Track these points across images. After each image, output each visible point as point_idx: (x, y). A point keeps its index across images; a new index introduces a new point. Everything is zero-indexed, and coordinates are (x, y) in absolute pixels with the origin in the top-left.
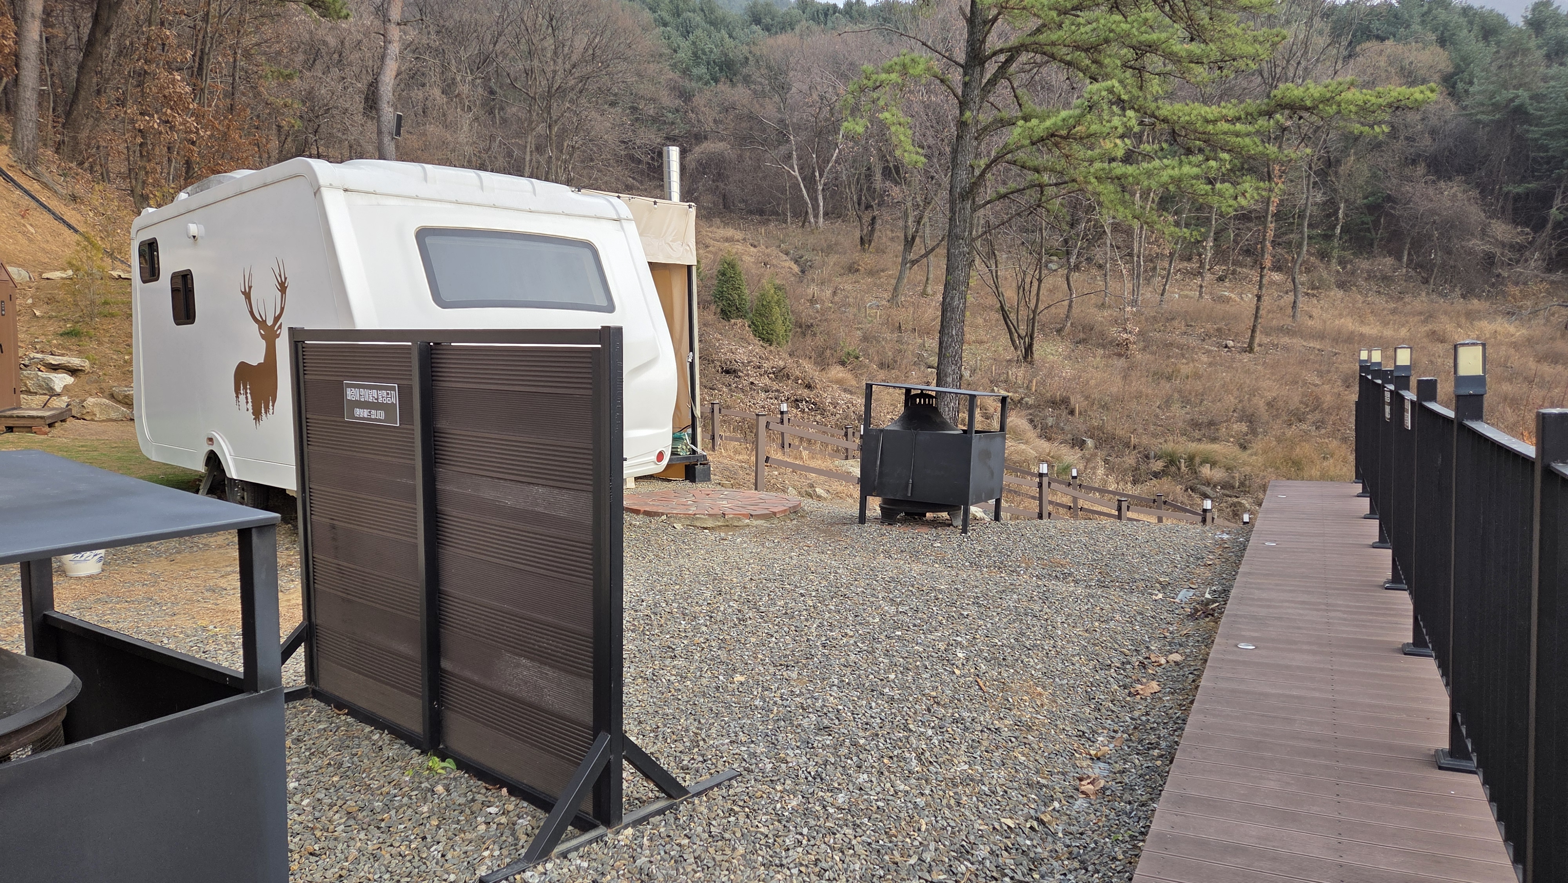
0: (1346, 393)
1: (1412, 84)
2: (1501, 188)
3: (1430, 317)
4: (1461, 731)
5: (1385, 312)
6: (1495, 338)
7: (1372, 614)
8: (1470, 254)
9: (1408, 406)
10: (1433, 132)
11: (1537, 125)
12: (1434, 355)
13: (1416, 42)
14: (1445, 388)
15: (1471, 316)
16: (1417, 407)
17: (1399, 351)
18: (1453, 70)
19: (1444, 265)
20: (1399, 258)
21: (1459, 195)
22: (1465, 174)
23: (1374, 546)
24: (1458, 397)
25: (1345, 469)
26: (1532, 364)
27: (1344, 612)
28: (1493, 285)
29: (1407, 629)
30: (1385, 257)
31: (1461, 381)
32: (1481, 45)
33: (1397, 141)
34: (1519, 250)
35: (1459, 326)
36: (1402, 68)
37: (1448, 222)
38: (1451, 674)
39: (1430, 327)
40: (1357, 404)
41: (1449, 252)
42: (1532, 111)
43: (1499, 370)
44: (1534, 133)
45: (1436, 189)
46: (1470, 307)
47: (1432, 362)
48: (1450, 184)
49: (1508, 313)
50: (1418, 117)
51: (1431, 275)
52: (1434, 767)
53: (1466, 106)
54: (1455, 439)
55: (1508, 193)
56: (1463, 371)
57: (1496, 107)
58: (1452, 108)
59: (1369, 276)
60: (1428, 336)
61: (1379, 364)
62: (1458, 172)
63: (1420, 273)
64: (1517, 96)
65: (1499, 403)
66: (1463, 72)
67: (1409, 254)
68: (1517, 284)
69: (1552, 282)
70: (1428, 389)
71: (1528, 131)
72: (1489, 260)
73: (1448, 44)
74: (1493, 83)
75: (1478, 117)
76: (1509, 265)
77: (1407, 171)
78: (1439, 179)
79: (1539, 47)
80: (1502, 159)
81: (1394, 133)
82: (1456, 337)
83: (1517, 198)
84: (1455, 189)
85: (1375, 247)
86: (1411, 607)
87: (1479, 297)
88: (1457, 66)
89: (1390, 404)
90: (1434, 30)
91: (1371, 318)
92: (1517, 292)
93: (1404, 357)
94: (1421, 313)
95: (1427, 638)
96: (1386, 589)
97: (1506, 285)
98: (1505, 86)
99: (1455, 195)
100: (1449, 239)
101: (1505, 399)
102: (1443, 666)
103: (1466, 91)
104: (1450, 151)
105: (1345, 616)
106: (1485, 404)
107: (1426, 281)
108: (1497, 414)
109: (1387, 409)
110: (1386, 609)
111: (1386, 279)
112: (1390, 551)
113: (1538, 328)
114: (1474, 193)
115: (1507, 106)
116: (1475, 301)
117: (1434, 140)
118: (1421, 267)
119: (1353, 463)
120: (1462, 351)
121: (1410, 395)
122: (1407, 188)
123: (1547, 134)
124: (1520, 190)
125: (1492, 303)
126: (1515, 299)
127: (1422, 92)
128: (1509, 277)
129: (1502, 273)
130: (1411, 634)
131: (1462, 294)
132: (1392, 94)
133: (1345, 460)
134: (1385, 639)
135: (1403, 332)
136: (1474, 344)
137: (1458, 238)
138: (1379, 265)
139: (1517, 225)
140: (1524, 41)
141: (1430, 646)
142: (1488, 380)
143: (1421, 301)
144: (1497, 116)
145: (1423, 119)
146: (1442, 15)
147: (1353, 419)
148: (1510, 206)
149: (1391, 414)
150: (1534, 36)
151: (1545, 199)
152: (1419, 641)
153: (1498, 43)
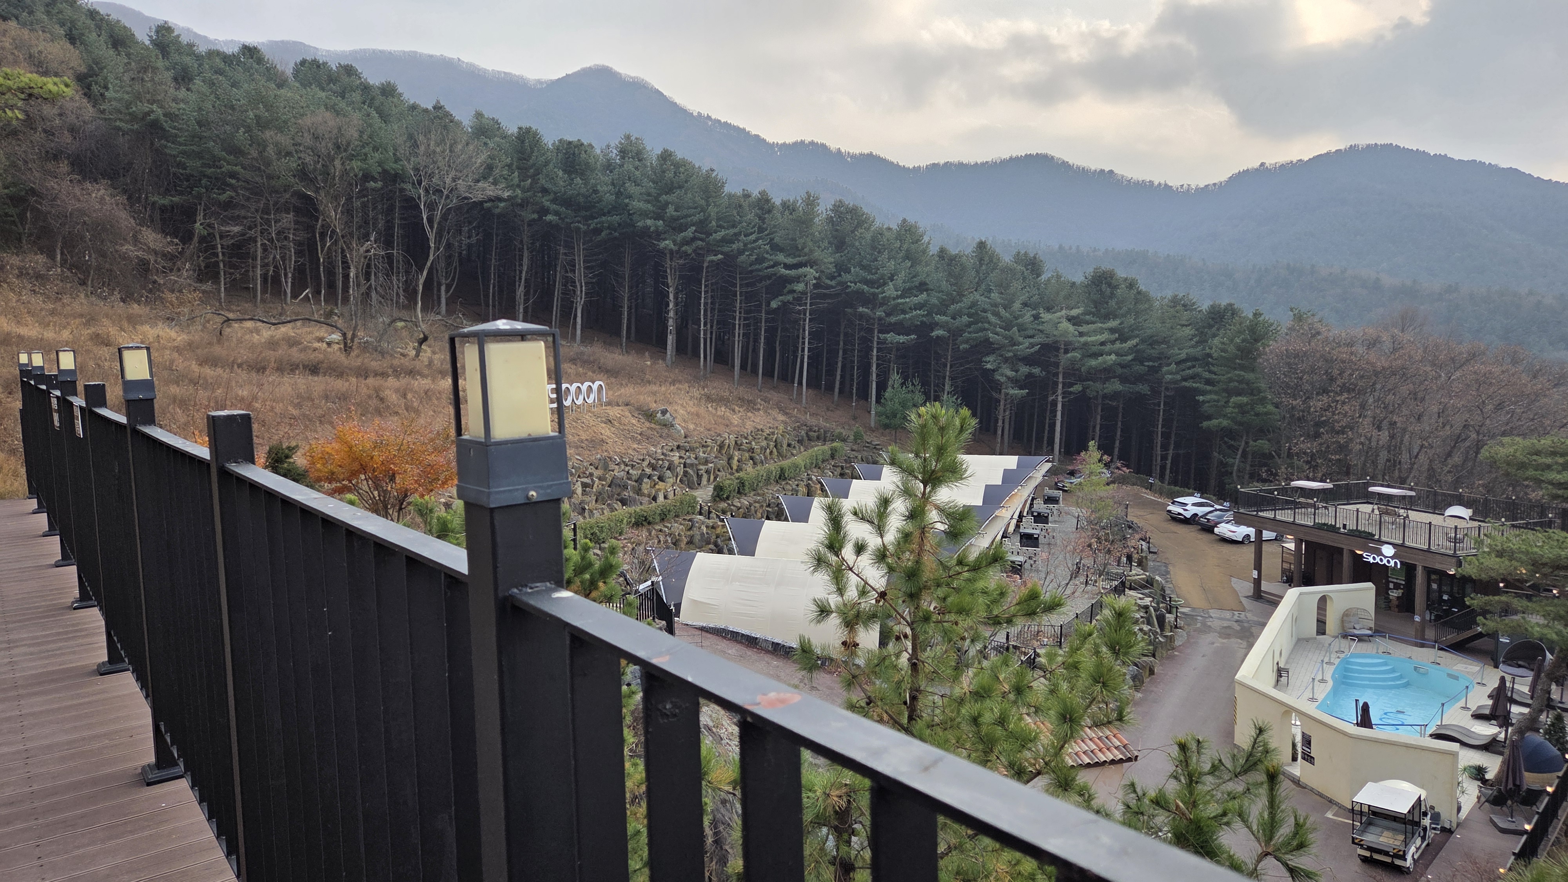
0: (9, 400)
1: (46, 74)
2: (147, 198)
3: (91, 320)
4: (165, 740)
5: (43, 313)
6: (159, 342)
7: (61, 640)
8: (124, 259)
9: (77, 413)
10: (73, 130)
11: (173, 143)
12: (100, 358)
13: (43, 31)
14: (114, 393)
15: (133, 320)
16: (88, 414)
17: (61, 354)
18: (86, 71)
19: (99, 268)
20: (52, 257)
21: (107, 198)
22: (111, 179)
23: (57, 565)
24: (128, 402)
25: (16, 484)
26: (195, 367)
27: (30, 645)
28: (150, 291)
29: (101, 648)
30: (36, 254)
31: (129, 386)
32: (111, 52)
33: (35, 133)
34: (171, 259)
35: (122, 329)
36: (31, 56)
37: (99, 224)
38: (150, 685)
39: (93, 329)
40: (21, 411)
41: (104, 256)
42: (168, 129)
43: (166, 373)
44: (172, 149)
45: (83, 189)
46: (131, 311)
47: (99, 365)
48: (97, 186)
49: (168, 319)
50: (56, 111)
51: (88, 276)
52: (142, 786)
53: (104, 110)
54: (129, 443)
55: (154, 203)
56: (130, 376)
57: (133, 117)
58: (89, 111)
59: (21, 273)
60: (91, 339)
61: (42, 368)
62: (104, 175)
63: (76, 274)
64: (153, 111)
65: (169, 405)
66: (97, 76)
67: (62, 254)
68: (173, 291)
69: (204, 292)
70: (96, 395)
71: (166, 147)
72: (144, 267)
73: (78, 43)
74: (128, 93)
75: (118, 123)
76: (164, 272)
77: (50, 166)
78: (84, 179)
79: (168, 69)
80: (144, 169)
81: (29, 121)
82: (121, 341)
83: (163, 209)
84: (102, 192)
85: (24, 242)
86: (103, 623)
87: (139, 303)
88: (90, 68)
89: (59, 411)
90: (62, 25)
91: (28, 319)
92: (174, 299)
93: (67, 361)
94: (81, 316)
95: (123, 652)
96: (75, 609)
97: (163, 292)
98: (138, 97)
99: (102, 198)
100: (102, 242)
101: (175, 401)
102: (141, 679)
103: (102, 95)
104: (92, 152)
105: (32, 649)
106: (156, 406)
107: (83, 283)
108: (168, 415)
109: (56, 417)
110: (77, 631)
111: (40, 277)
112: (75, 568)
113: (196, 334)
114: (122, 199)
115: (143, 119)
116: (136, 306)
117: (75, 138)
118: (77, 268)
119: (25, 477)
120: (126, 354)
121: (79, 401)
122: (52, 183)
123: (184, 153)
124: (165, 201)
125: (151, 308)
126: (172, 305)
127: (55, 84)
128: (164, 284)
129: (158, 280)
130: (106, 651)
131: (121, 298)
132: (22, 78)
133: (16, 475)
134: (79, 664)
135: (66, 334)
136: (138, 348)
137: (111, 242)
138: (31, 262)
139: (167, 235)
140: (153, 60)
141: (127, 660)
142: (156, 383)
143: (81, 303)
144: (136, 126)
145: (60, 115)
146: (68, 12)
147: (19, 428)
148: (157, 215)
149: (60, 421)
150: (160, 57)
151: (189, 214)
152: (114, 657)
153: (128, 55)
